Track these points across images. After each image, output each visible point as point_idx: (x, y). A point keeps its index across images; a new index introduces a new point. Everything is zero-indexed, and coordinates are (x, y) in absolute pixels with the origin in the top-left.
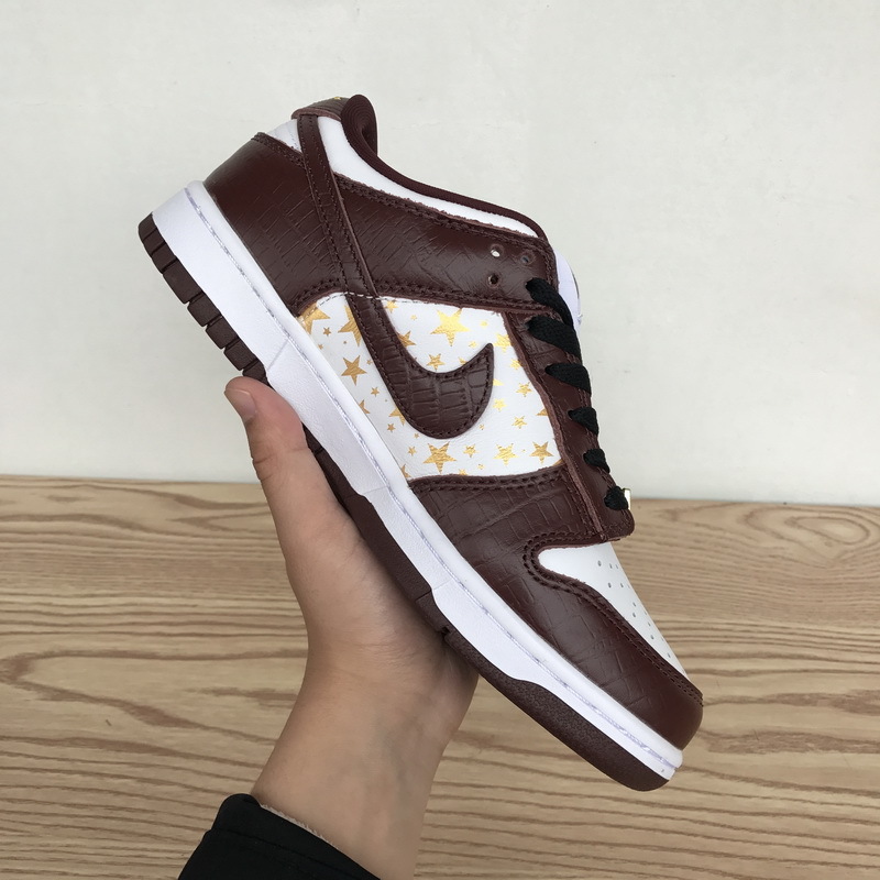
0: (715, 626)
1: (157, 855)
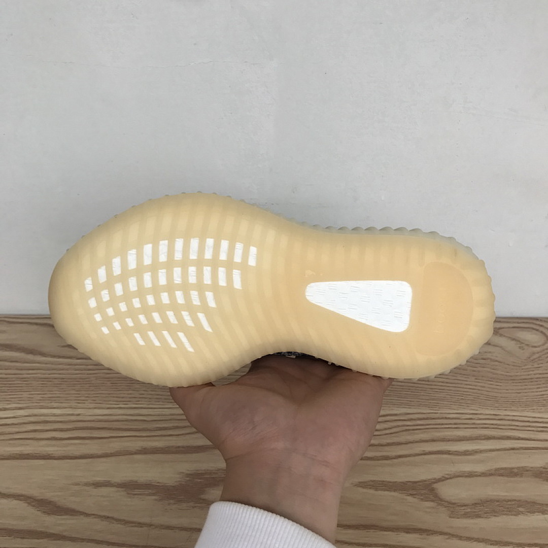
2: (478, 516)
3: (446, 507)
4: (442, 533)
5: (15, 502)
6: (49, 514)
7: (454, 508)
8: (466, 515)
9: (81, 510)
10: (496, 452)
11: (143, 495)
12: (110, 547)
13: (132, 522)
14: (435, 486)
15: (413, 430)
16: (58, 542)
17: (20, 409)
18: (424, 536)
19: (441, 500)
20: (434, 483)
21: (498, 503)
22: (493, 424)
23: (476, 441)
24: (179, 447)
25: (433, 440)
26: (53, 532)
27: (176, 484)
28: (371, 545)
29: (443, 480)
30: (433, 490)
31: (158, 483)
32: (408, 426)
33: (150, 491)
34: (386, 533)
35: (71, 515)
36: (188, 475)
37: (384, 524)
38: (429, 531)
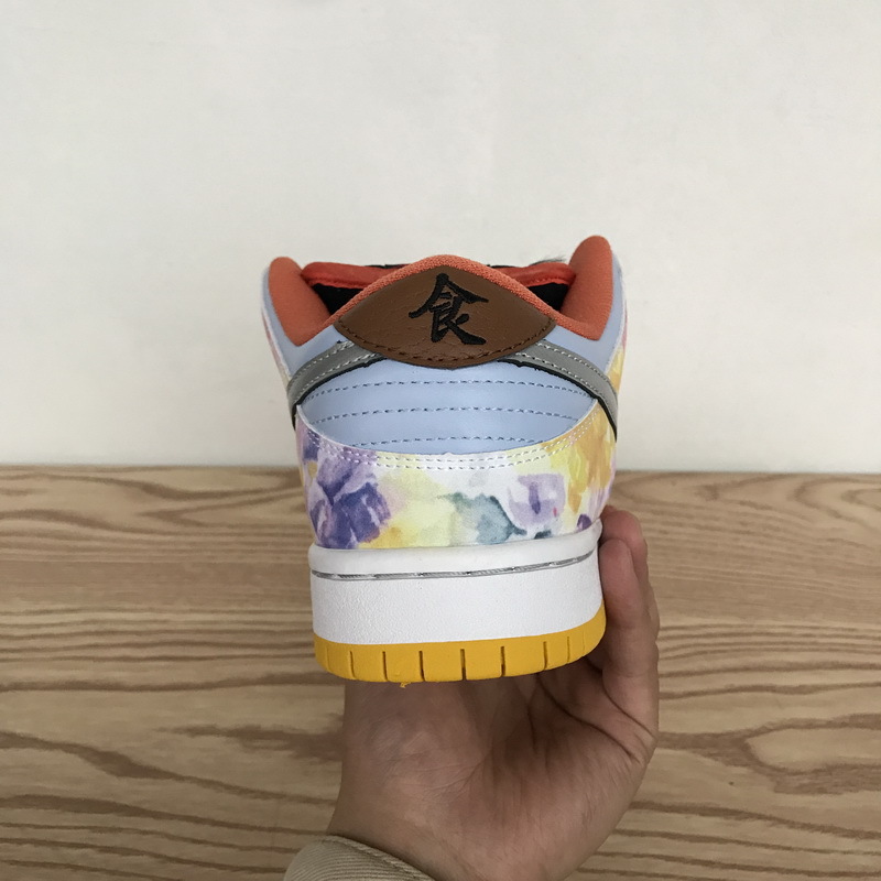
0: (771, 630)
2: (826, 792)
3: (768, 775)
4: (760, 817)
5: (60, 757)
6: (119, 775)
7: (780, 776)
8: (802, 790)
9: (171, 770)
10: (852, 690)
11: (267, 748)
12: (216, 829)
13: (252, 792)
14: (749, 741)
15: (714, 652)
16: (132, 818)
17: (73, 611)
18: (732, 821)
19: (761, 764)
20: (750, 736)
21: (855, 771)
22: (846, 645)
23: (820, 671)
25: (746, 669)
26: (127, 803)
27: (322, 732)
28: (643, 834)
29: (763, 733)
30: (746, 748)
31: (294, 729)
32: (705, 645)
33: (281, 743)
34: (667, 814)
35: (155, 778)
37: (666, 802)
38: (740, 812)
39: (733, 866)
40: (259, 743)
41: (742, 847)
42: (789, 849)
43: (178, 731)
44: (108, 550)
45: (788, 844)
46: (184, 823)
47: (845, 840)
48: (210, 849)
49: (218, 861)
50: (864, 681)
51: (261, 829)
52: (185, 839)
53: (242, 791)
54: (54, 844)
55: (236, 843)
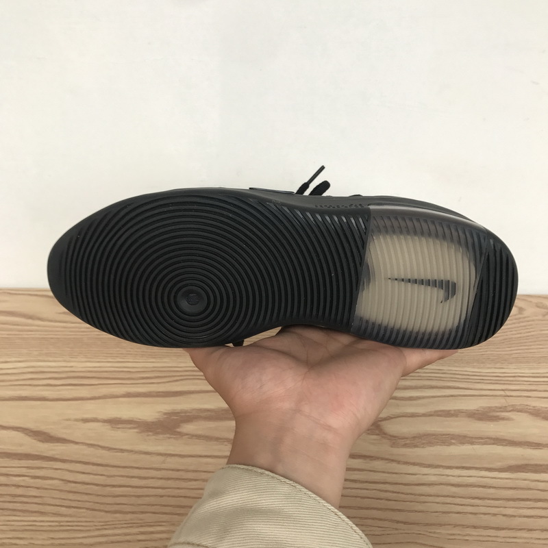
1: (42, 524)
2: (416, 446)
3: (389, 439)
4: (382, 459)
5: (14, 433)
6: (43, 442)
7: (395, 440)
8: (405, 446)
9: (72, 439)
11: (125, 428)
12: (95, 467)
13: (115, 449)
14: (380, 423)
16: (50, 463)
17: (20, 362)
18: (368, 461)
19: (385, 434)
20: (381, 421)
21: (434, 437)
22: (436, 377)
23: (421, 389)
24: (159, 392)
26: (48, 455)
27: (155, 420)
29: (388, 419)
30: (379, 426)
31: (140, 419)
33: (132, 425)
36: (165, 414)
38: (372, 457)
39: (366, 482)
40: (120, 426)
41: (372, 473)
42: (396, 473)
43: (76, 420)
44: (42, 331)
45: (396, 471)
46: (78, 464)
47: (425, 469)
48: (92, 476)
49: (96, 482)
50: (444, 394)
51: (119, 467)
52: (78, 472)
53: (109, 449)
54: (7, 475)
55: (106, 474)
